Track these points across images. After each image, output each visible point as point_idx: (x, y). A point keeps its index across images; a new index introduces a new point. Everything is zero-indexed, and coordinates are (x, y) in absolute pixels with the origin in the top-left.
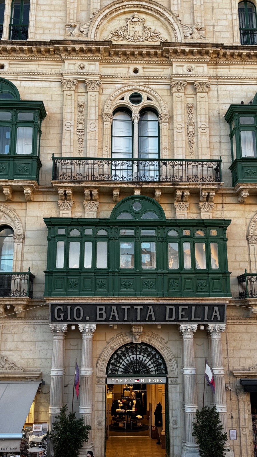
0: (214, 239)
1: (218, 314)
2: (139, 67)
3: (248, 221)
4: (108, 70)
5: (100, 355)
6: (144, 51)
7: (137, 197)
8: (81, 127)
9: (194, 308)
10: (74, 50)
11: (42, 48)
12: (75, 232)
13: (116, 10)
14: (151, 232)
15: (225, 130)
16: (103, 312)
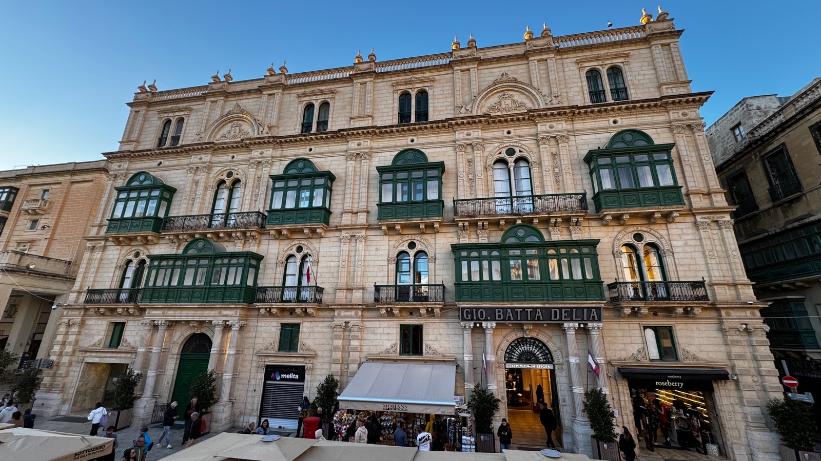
0: (587, 255)
1: (595, 315)
2: (511, 130)
3: (612, 239)
4: (488, 134)
5: (499, 346)
6: (515, 118)
7: (519, 225)
8: (470, 176)
9: (574, 310)
10: (463, 123)
11: (440, 125)
12: (474, 254)
13: (491, 91)
14: (534, 252)
15: (585, 169)
16: (500, 314)
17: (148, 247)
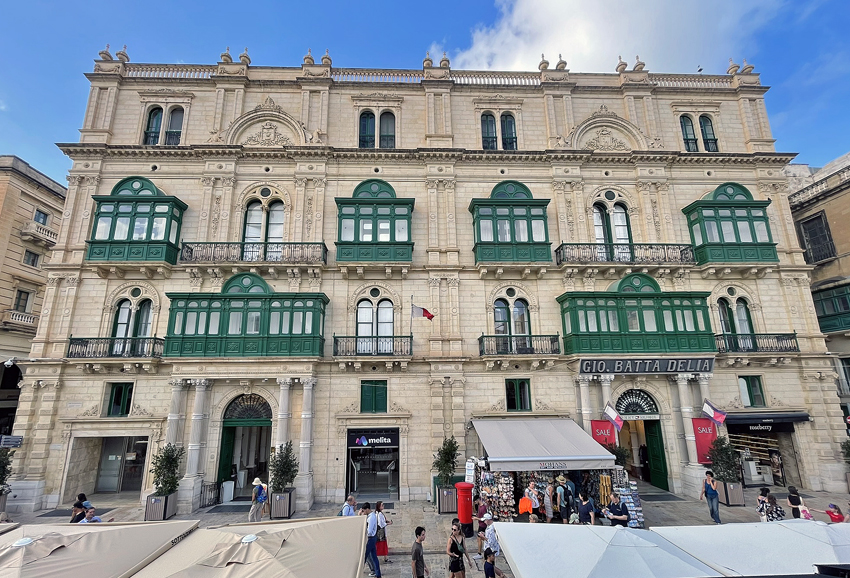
0: (699, 307)
1: (707, 365)
4: (587, 174)
6: (616, 157)
7: (635, 275)
8: (571, 219)
9: (689, 361)
12: (590, 303)
14: (650, 303)
15: (683, 221)
16: (620, 365)
17: (153, 282)
